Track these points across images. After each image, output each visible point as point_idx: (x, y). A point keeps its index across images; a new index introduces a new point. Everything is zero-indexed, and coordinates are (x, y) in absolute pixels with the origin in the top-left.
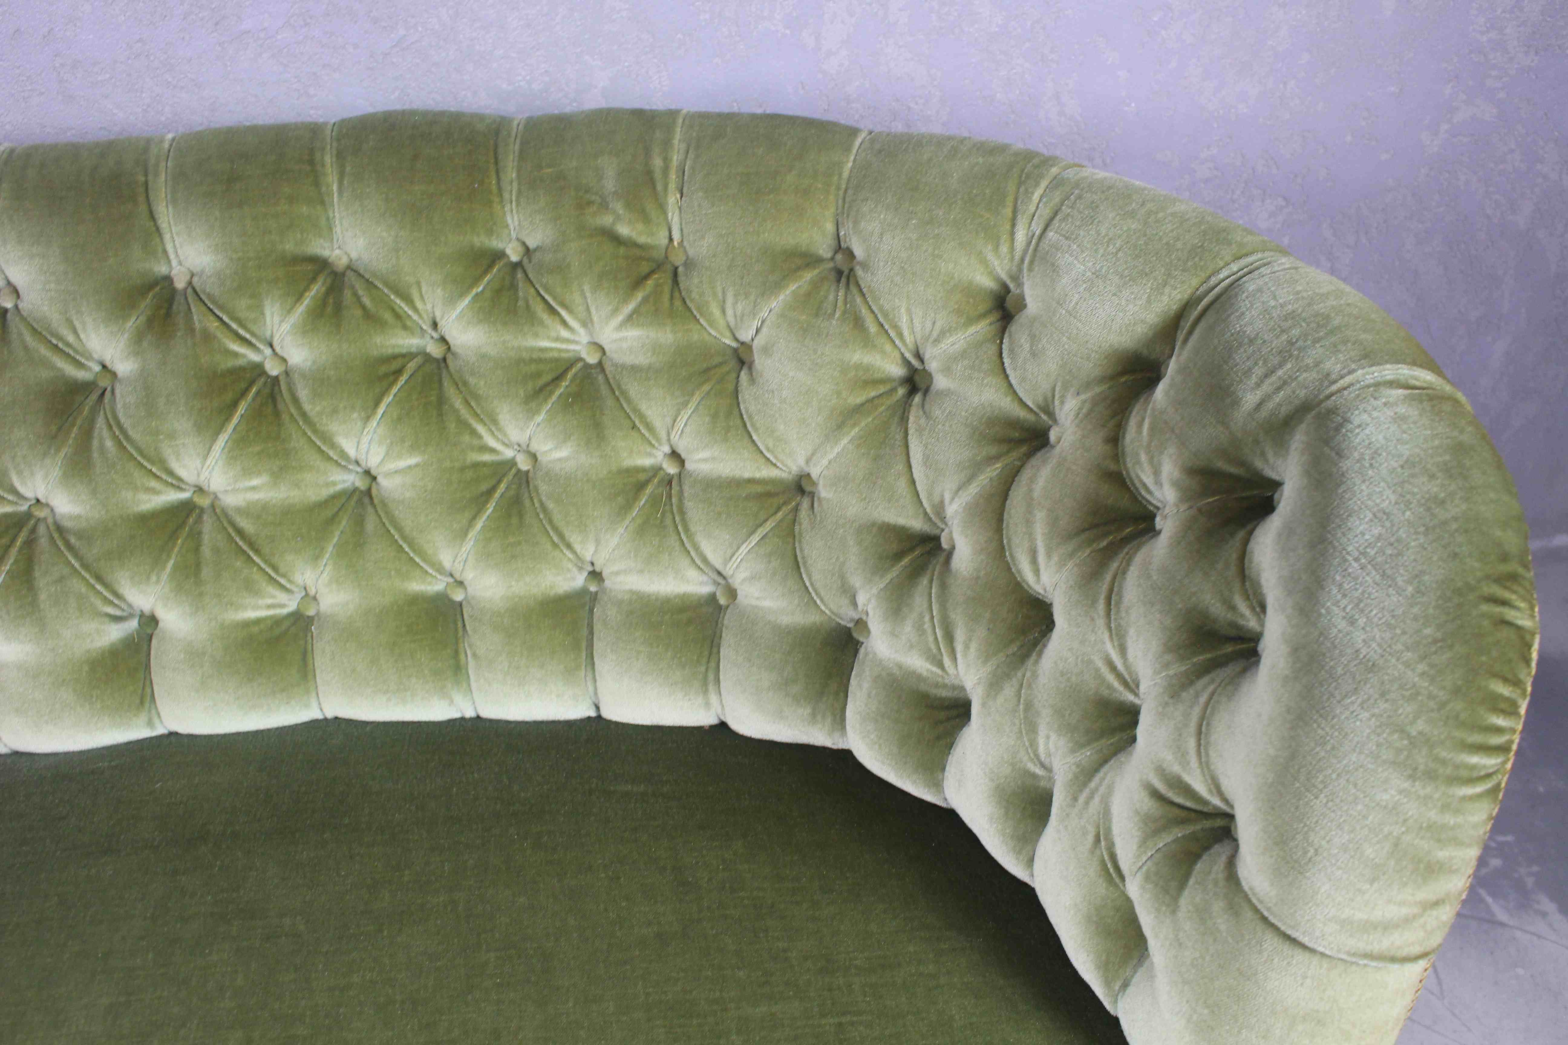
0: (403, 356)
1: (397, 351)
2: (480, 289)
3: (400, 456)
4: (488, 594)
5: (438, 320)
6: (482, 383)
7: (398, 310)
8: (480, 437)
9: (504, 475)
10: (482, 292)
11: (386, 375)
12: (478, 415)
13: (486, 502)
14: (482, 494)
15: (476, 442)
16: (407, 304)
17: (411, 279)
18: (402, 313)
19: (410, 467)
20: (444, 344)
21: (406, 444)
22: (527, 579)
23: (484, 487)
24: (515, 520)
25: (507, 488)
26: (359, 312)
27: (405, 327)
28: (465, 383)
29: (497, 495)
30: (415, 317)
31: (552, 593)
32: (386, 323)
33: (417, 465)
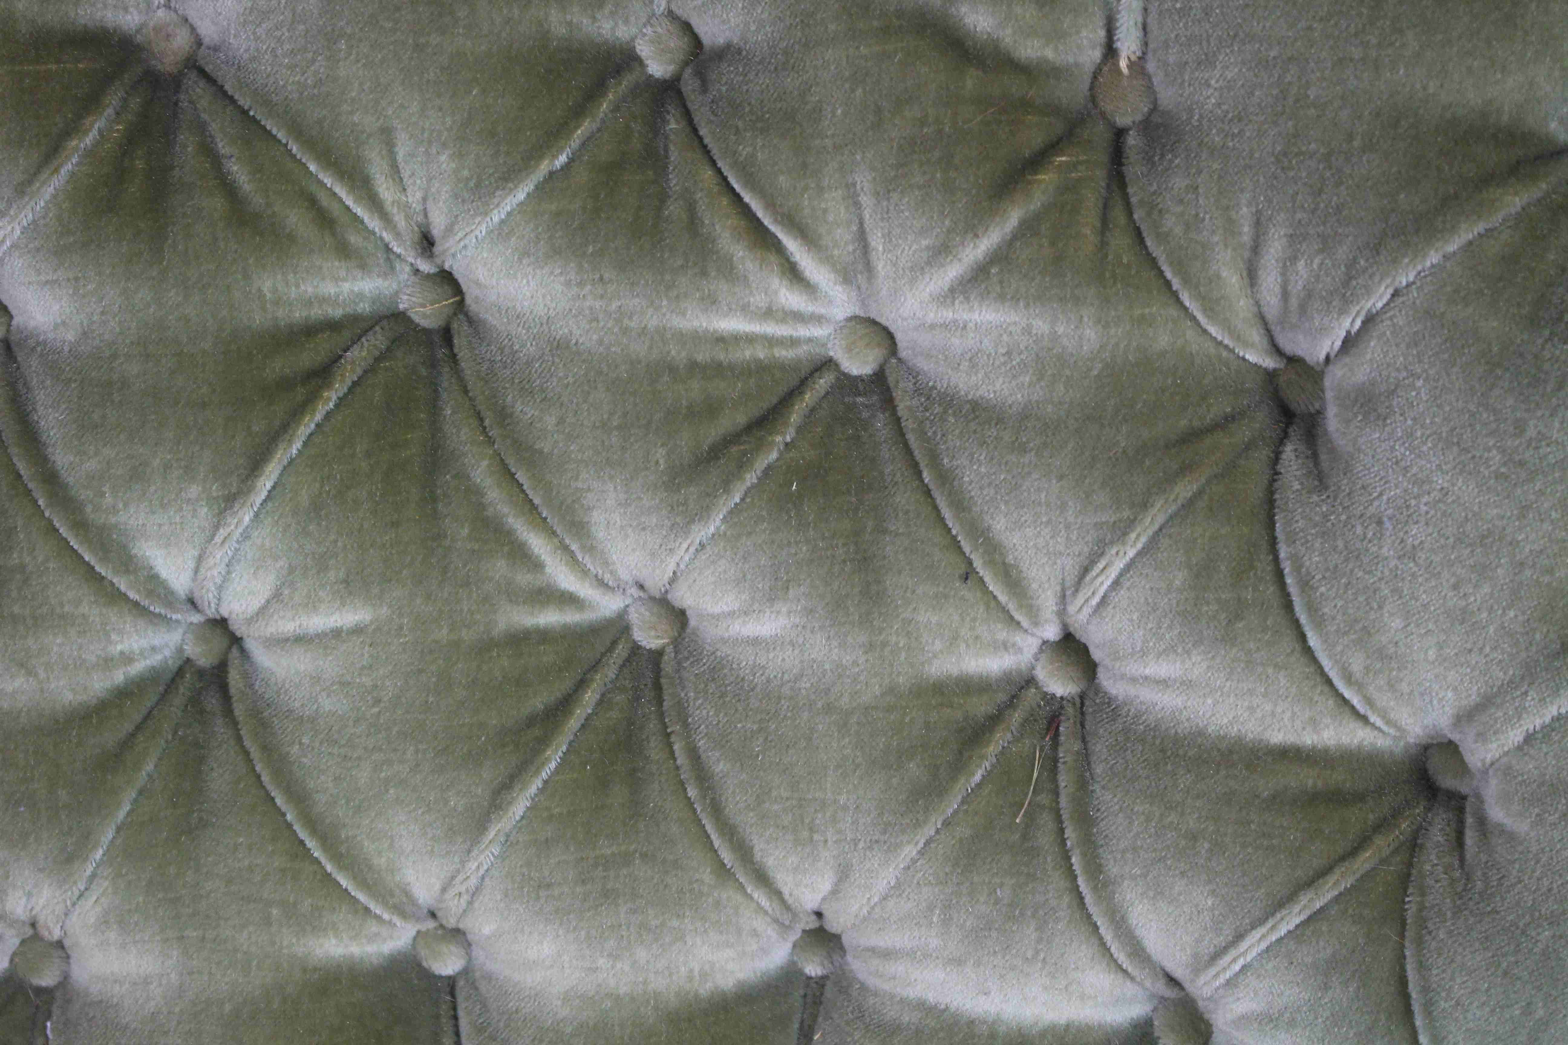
0: (332, 326)
1: (317, 313)
2: (563, 159)
3: (311, 605)
4: (531, 979)
5: (436, 232)
6: (550, 421)
7: (325, 201)
8: (537, 566)
9: (595, 666)
10: (567, 167)
11: (285, 385)
12: (533, 507)
13: (544, 742)
14: (531, 721)
15: (524, 578)
16: (352, 189)
17: (368, 122)
18: (335, 210)
19: (337, 633)
20: (448, 289)
21: (332, 575)
22: (642, 954)
23: (538, 702)
24: (618, 794)
25: (600, 703)
26: (217, 204)
27: (344, 251)
28: (504, 416)
29: (574, 723)
30: (373, 223)
31: (705, 989)
32: (291, 238)
33: (358, 630)
